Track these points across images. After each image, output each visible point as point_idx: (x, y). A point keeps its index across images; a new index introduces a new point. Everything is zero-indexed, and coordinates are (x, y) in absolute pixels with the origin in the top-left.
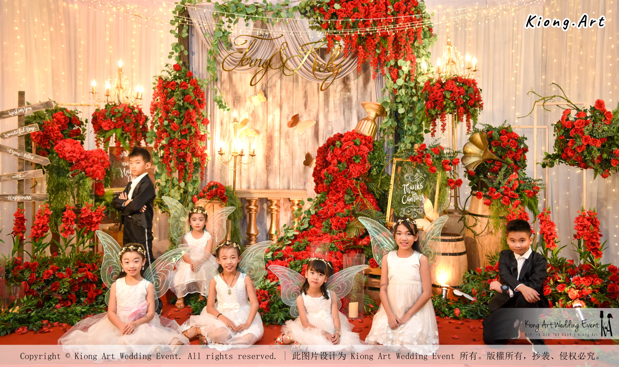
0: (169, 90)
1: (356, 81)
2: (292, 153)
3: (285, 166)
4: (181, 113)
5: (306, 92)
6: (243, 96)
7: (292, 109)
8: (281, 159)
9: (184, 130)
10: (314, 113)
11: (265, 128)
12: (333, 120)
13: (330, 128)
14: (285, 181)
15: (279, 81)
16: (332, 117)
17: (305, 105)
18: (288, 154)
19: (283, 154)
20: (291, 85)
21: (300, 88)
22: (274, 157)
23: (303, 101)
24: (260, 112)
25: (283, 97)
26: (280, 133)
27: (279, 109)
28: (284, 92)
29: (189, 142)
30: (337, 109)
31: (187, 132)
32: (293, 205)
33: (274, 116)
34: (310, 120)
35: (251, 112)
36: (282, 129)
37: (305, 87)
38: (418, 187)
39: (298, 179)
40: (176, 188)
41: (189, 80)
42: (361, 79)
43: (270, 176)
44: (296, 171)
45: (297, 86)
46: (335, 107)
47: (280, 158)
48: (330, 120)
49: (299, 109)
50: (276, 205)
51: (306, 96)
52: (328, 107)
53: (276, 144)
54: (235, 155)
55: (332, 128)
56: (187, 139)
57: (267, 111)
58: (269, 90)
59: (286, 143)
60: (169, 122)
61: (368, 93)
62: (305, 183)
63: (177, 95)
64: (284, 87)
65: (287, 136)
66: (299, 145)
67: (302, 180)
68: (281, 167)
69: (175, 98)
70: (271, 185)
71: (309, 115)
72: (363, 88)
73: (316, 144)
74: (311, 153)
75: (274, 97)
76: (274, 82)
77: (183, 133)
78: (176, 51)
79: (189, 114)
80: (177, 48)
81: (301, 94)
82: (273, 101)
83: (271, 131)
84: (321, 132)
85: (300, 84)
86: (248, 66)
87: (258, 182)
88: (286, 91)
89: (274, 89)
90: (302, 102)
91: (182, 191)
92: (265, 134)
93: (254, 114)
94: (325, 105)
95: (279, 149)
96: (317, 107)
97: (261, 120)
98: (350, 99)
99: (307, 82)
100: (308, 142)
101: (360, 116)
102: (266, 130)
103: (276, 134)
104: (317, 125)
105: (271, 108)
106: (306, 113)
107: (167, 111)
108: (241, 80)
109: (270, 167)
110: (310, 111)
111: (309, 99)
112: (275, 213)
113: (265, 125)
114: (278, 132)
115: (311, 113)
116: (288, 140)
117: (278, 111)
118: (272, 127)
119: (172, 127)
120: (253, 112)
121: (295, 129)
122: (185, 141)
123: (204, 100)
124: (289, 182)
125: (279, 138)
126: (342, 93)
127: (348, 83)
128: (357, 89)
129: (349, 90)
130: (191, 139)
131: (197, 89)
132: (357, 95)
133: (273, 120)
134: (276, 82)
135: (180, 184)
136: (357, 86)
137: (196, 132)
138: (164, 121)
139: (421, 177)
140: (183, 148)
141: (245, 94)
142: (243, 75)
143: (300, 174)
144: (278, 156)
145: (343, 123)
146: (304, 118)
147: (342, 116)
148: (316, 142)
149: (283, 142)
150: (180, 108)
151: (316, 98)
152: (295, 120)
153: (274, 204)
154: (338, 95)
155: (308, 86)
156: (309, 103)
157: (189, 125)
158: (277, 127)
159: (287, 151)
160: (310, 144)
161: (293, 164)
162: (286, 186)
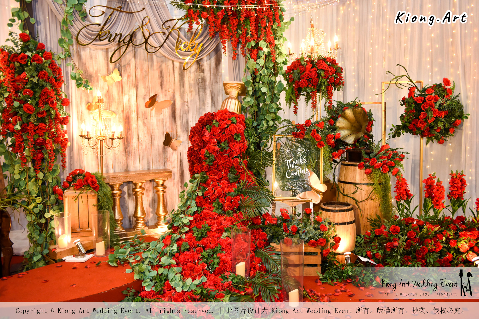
0: (17, 64)
1: (209, 62)
2: (151, 134)
3: (144, 147)
4: (35, 92)
5: (161, 72)
6: (94, 75)
7: (148, 89)
8: (140, 141)
9: (42, 113)
10: (170, 94)
11: (120, 109)
12: (189, 100)
13: (186, 107)
14: (145, 162)
15: (133, 59)
16: (188, 97)
17: (162, 85)
18: (146, 135)
19: (141, 135)
20: (145, 64)
21: (155, 67)
22: (132, 138)
23: (160, 81)
24: (115, 92)
25: (138, 76)
26: (138, 114)
27: (135, 89)
28: (139, 71)
29: (49, 127)
30: (192, 89)
31: (45, 114)
32: (158, 185)
33: (130, 96)
34: (167, 101)
35: (105, 92)
36: (139, 110)
37: (161, 66)
38: (301, 161)
39: (158, 159)
40: (33, 180)
41: (43, 53)
42: (213, 59)
43: (130, 158)
44: (155, 152)
45: (152, 66)
46: (190, 88)
47: (138, 139)
48: (186, 100)
49: (156, 89)
50: (141, 187)
51: (161, 76)
52: (183, 87)
53: (134, 125)
54: (101, 139)
55: (188, 108)
56: (45, 123)
57: (122, 92)
58: (123, 69)
59: (144, 124)
60: (20, 103)
61: (220, 74)
62: (165, 163)
63: (30, 70)
64: (138, 67)
65: (145, 116)
66: (157, 125)
67: (162, 160)
68: (140, 148)
69: (27, 74)
70: (132, 168)
71: (166, 95)
72: (215, 69)
73: (174, 124)
74: (169, 133)
75: (129, 77)
76: (128, 60)
77: (40, 116)
78: (19, 18)
79: (46, 93)
80: (20, 14)
81: (157, 74)
82: (128, 81)
83: (128, 112)
84: (178, 112)
85: (155, 63)
86: (106, 41)
87: (117, 165)
88: (142, 70)
89: (128, 68)
90: (158, 82)
91: (40, 183)
92: (122, 115)
93: (108, 94)
94: (180, 85)
95: (137, 130)
96: (173, 87)
97: (117, 101)
98: (204, 79)
99: (162, 62)
100: (166, 122)
101: (213, 95)
102: (123, 111)
103: (134, 115)
104: (174, 105)
105: (126, 88)
106: (162, 93)
107: (17, 90)
108: (91, 57)
109: (129, 149)
110: (166, 91)
111: (165, 79)
112: (139, 195)
113: (122, 105)
114: (136, 113)
115: (168, 93)
116: (145, 121)
117: (133, 91)
118: (128, 107)
119: (26, 109)
120: (107, 92)
121: (152, 110)
122: (44, 125)
123: (61, 77)
124: (149, 163)
125: (136, 119)
126: (196, 74)
127: (201, 63)
128: (210, 70)
129: (203, 71)
130: (51, 122)
131: (52, 65)
132: (210, 76)
133: (129, 101)
134: (129, 61)
135: (38, 175)
136: (210, 66)
137: (57, 115)
138: (13, 102)
139: (304, 152)
140: (42, 133)
141: (96, 73)
142: (94, 53)
143: (159, 154)
144: (137, 138)
145: (198, 103)
146: (161, 99)
147: (197, 96)
148: (173, 122)
149: (140, 123)
150: (34, 86)
151: (172, 79)
152: (153, 101)
153: (138, 187)
154: (192, 75)
155: (164, 66)
156: (165, 83)
157: (46, 107)
158: (134, 108)
159: (146, 132)
160: (168, 124)
161: (152, 145)
162: (146, 168)
